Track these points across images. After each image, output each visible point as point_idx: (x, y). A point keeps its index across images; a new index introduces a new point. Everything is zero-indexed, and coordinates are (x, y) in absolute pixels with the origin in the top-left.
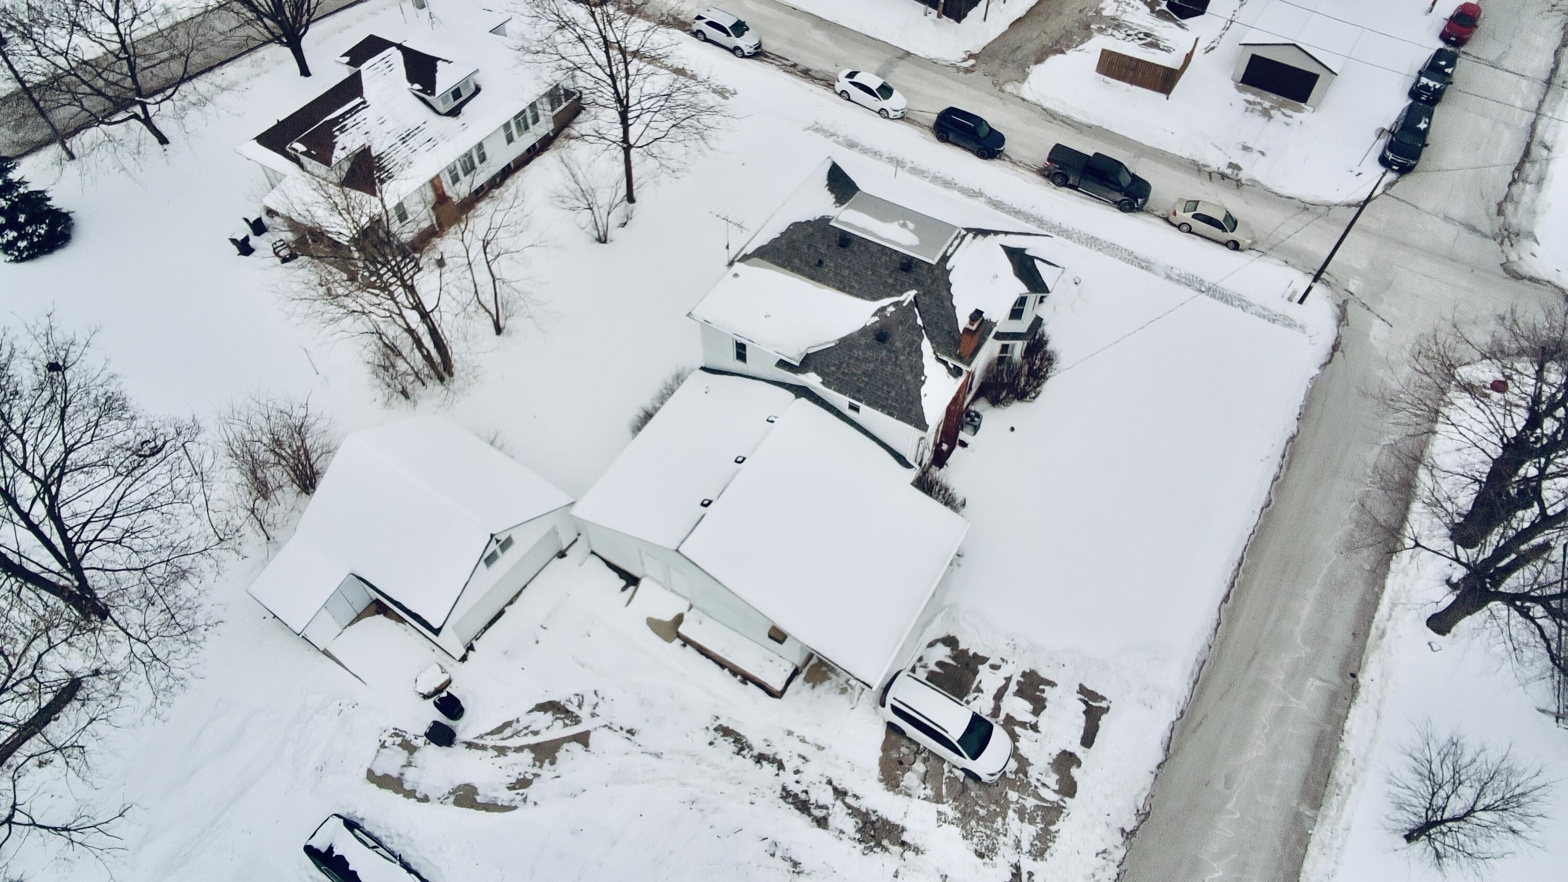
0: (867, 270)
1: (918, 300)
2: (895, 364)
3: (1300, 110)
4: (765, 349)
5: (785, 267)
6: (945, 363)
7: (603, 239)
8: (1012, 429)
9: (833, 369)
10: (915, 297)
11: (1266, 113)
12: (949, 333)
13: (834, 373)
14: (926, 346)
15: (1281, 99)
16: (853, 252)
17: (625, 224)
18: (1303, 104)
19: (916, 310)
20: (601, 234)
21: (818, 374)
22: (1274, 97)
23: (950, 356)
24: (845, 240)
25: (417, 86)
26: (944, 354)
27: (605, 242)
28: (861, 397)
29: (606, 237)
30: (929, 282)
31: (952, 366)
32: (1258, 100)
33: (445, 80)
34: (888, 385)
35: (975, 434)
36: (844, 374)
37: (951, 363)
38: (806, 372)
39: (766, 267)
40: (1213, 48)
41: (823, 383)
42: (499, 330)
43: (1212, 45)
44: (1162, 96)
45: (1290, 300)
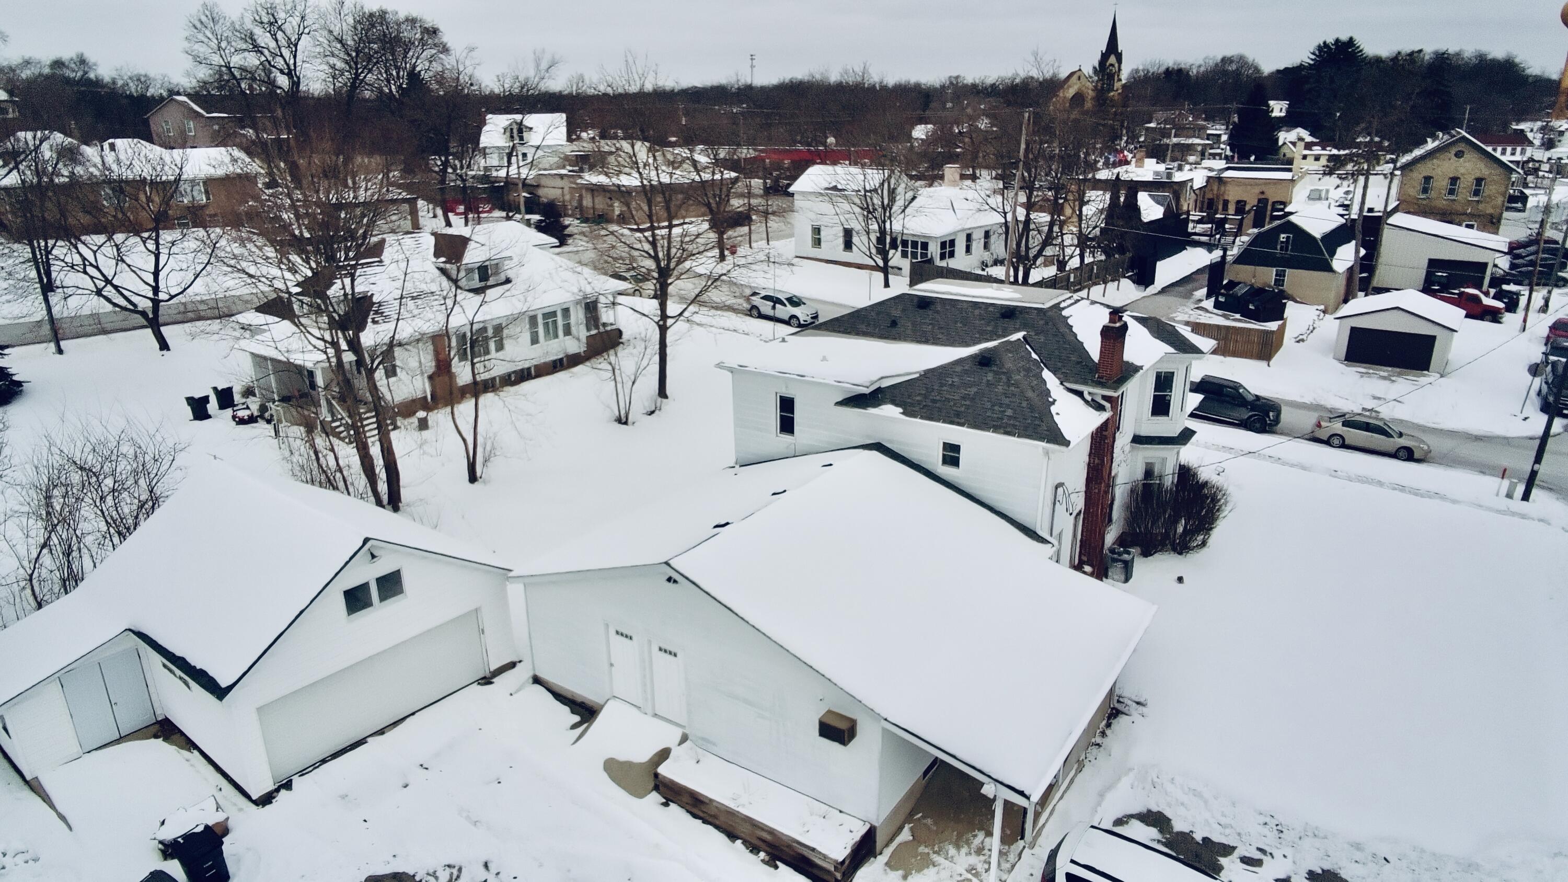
0: (956, 322)
1: (1029, 340)
2: (1008, 384)
3: (1424, 376)
4: (820, 380)
5: (849, 333)
6: (1080, 394)
7: (624, 420)
8: (1180, 580)
9: (918, 398)
10: (1024, 337)
11: (1384, 378)
12: (1078, 363)
13: (919, 402)
14: (1047, 374)
15: (1398, 370)
16: (938, 312)
17: (652, 412)
18: (1426, 372)
19: (1028, 347)
20: (623, 412)
21: (897, 405)
22: (1390, 369)
23: (1085, 383)
24: (925, 303)
25: (443, 259)
26: (1076, 382)
27: (626, 423)
28: (963, 421)
29: (627, 419)
30: (1042, 322)
31: (1089, 398)
32: (1371, 371)
33: (473, 256)
34: (1001, 405)
36: (934, 401)
37: (1086, 390)
38: (880, 405)
39: (823, 336)
40: (1303, 340)
41: (903, 413)
42: (473, 478)
43: (1301, 337)
44: (1263, 364)
45: (1509, 496)
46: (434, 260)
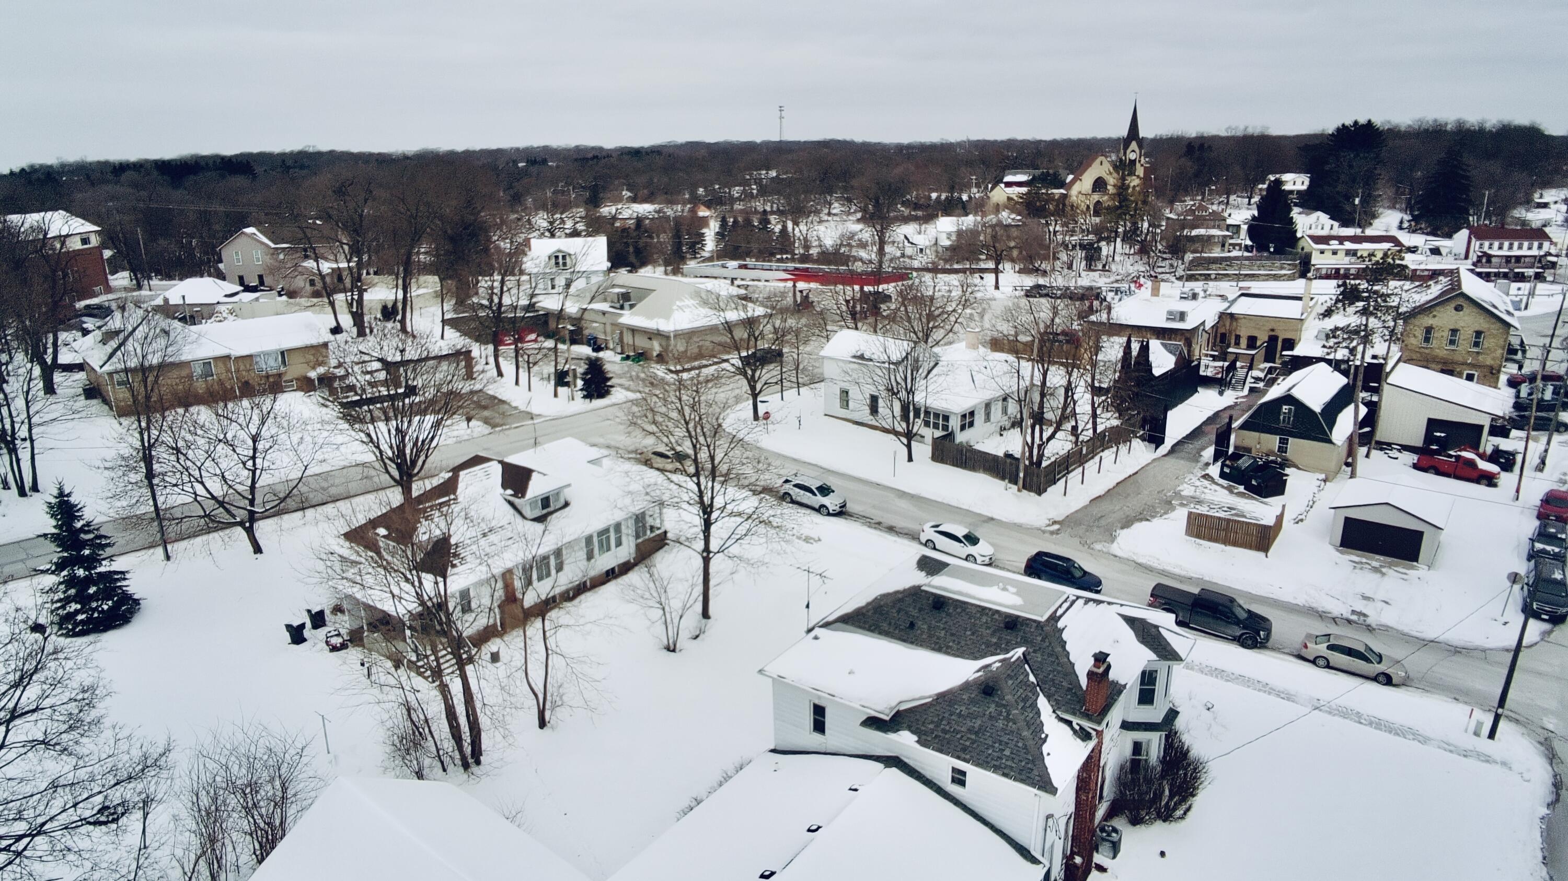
0: (966, 631)
1: (1028, 657)
2: (1007, 719)
3: (1413, 568)
4: (848, 703)
5: (872, 631)
6: (1069, 723)
7: (672, 648)
8: (1163, 854)
9: (931, 726)
10: (1024, 654)
11: (1376, 570)
12: (1069, 690)
13: (932, 731)
14: (1043, 703)
15: (1389, 559)
16: (949, 615)
17: (697, 637)
18: (1415, 563)
19: (1026, 666)
20: (671, 641)
21: (913, 732)
22: (1382, 558)
23: (1074, 714)
24: (939, 603)
25: (510, 492)
26: (1066, 711)
27: (674, 651)
28: (968, 757)
29: (675, 646)
30: (1039, 638)
31: (1077, 728)
32: (1364, 560)
33: (536, 488)
34: (1000, 742)
35: (1114, 857)
36: (945, 731)
37: (1075, 721)
38: (898, 730)
39: (851, 632)
40: (1302, 520)
41: (918, 742)
42: (542, 724)
43: (1300, 517)
44: (1261, 555)
45: (1477, 734)
46: (502, 491)
